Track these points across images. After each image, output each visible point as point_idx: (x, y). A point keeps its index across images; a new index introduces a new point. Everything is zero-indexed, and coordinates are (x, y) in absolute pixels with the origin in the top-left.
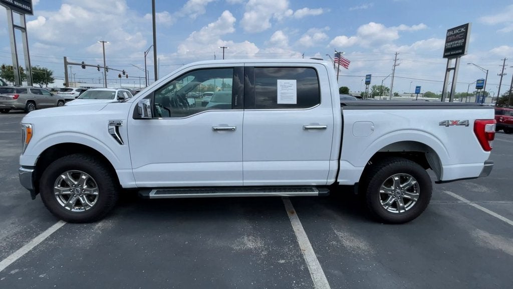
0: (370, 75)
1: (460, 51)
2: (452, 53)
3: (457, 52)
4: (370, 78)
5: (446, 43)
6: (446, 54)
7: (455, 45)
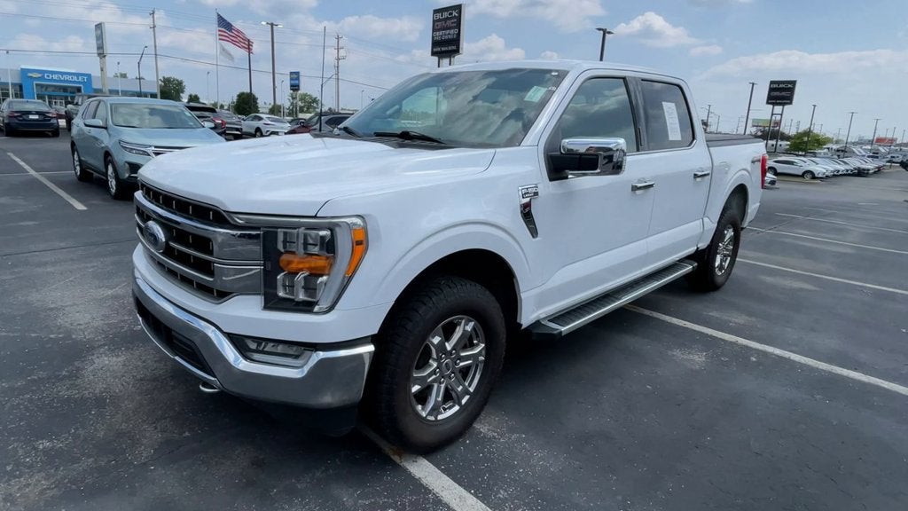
0: (297, 73)
1: (454, 48)
2: (443, 49)
3: (450, 48)
4: (298, 79)
5: (433, 31)
6: (435, 50)
7: (446, 37)
